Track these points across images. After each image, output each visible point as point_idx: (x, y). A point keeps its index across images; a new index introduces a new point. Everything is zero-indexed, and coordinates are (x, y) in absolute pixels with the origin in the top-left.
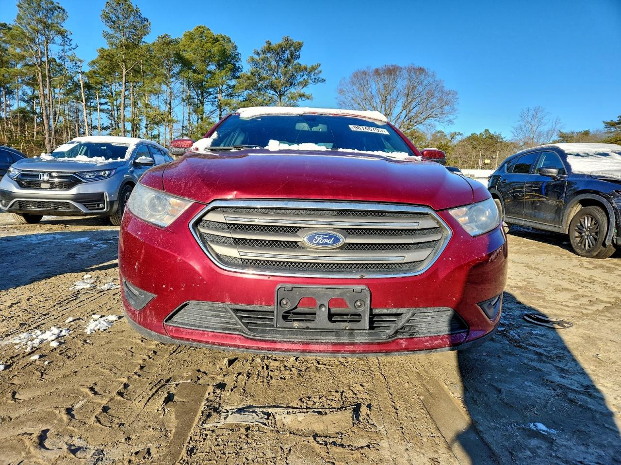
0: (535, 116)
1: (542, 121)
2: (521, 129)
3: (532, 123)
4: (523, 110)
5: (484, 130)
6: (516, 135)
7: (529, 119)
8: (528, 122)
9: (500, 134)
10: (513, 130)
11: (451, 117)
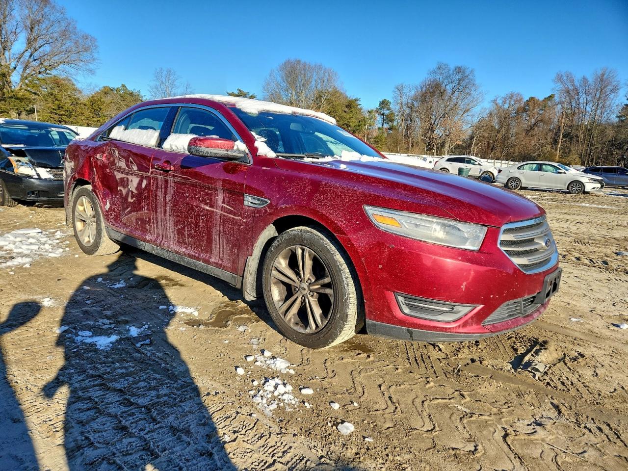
0: (168, 77)
1: (175, 83)
2: (157, 88)
3: (167, 84)
4: (156, 69)
5: (121, 85)
6: (154, 94)
7: (164, 80)
8: (162, 82)
9: (139, 92)
10: (149, 88)
11: (92, 66)
